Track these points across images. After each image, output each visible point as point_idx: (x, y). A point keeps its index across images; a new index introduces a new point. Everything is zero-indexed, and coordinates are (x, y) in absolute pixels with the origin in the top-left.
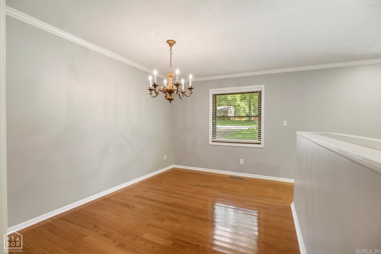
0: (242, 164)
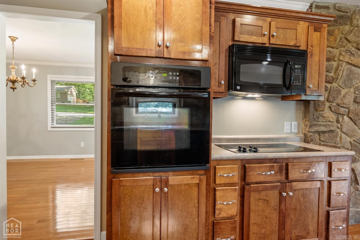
0: (82, 146)
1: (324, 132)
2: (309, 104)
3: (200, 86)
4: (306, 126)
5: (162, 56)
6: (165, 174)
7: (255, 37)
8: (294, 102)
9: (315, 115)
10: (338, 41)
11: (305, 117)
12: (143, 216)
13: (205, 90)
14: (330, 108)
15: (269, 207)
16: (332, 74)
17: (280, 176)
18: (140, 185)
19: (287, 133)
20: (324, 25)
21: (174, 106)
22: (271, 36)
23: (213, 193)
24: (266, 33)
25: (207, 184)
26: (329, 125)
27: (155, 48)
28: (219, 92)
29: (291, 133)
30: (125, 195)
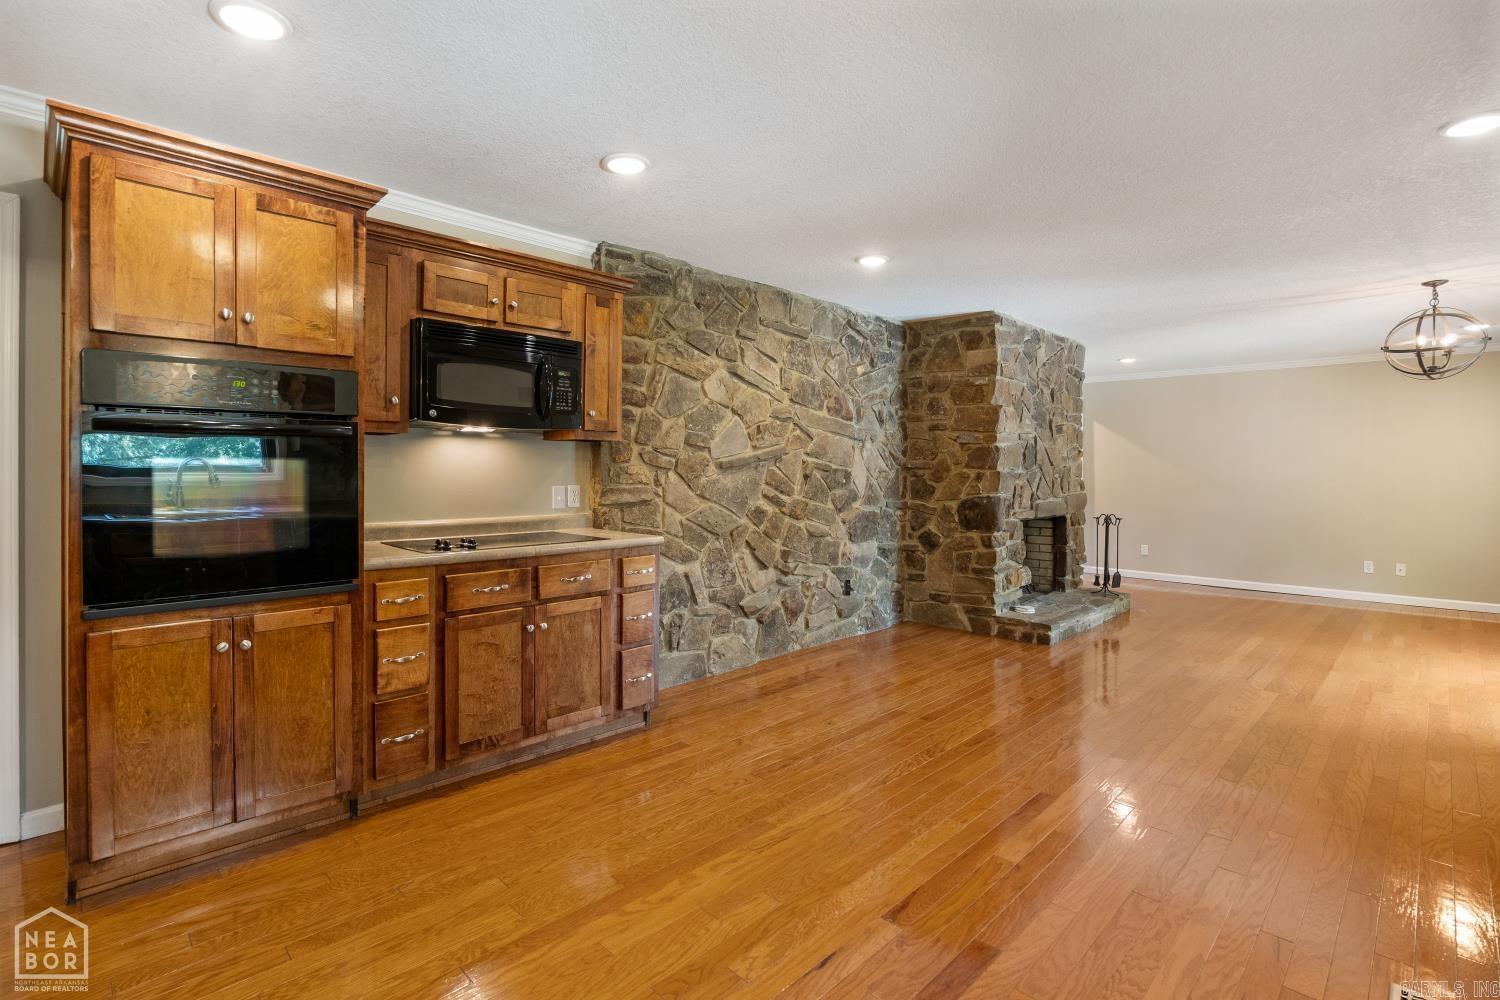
1: (631, 505)
2: (599, 449)
3: (333, 411)
4: (595, 493)
5: (231, 341)
6: (244, 609)
7: (471, 307)
8: (572, 444)
9: (612, 469)
10: (651, 325)
11: (594, 475)
12: (181, 713)
13: (344, 419)
14: (640, 455)
15: (499, 659)
16: (643, 389)
17: (523, 592)
18: (172, 640)
19: (558, 510)
20: (617, 296)
21: (269, 453)
22: (507, 308)
23: (371, 642)
24: (494, 300)
25: (353, 624)
26: (640, 491)
27: (212, 321)
28: (387, 422)
29: (567, 508)
30: (128, 668)
